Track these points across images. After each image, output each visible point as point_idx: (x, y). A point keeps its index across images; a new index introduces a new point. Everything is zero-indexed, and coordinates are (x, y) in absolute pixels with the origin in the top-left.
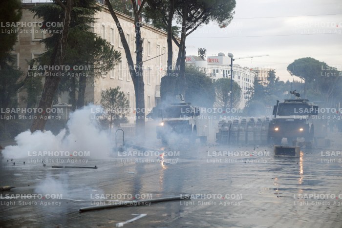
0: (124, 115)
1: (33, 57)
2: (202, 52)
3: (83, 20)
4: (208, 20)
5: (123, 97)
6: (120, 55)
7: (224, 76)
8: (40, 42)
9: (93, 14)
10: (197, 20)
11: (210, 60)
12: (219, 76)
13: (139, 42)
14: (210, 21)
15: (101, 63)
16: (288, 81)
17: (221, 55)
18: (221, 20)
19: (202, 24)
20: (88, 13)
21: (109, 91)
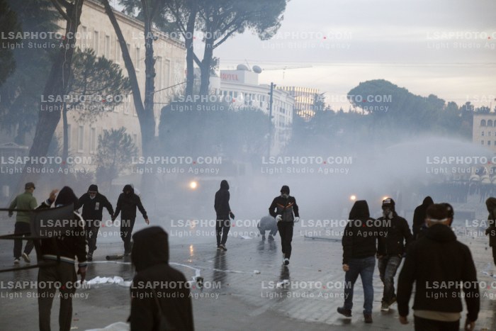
4: (243, 27)
5: (130, 143)
10: (227, 27)
13: (150, 61)
14: (246, 29)
16: (341, 110)
18: (262, 28)
19: (234, 33)
21: (110, 133)
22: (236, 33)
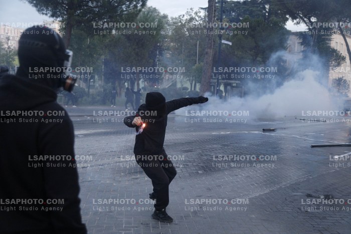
0: (345, 93)
1: (295, 60)
3: (324, 40)
5: (346, 82)
6: (345, 58)
8: (299, 52)
15: (333, 62)
20: (328, 35)
21: (338, 79)
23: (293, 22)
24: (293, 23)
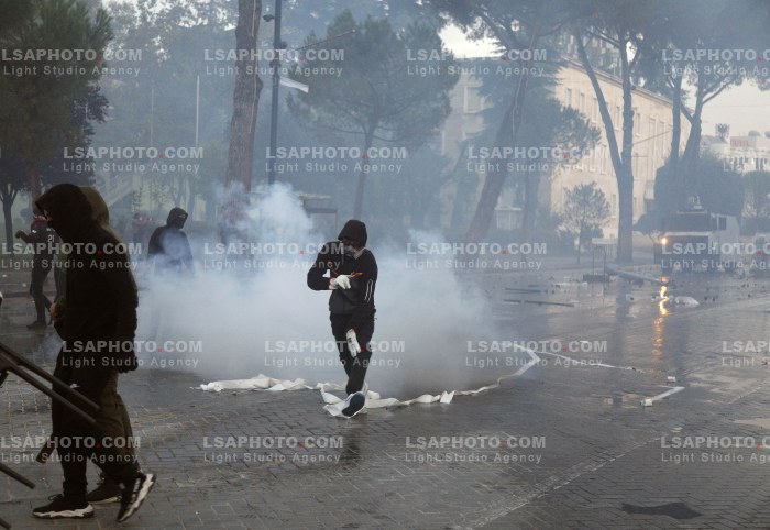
0: (598, 226)
1: (465, 138)
2: (723, 129)
3: (540, 83)
4: (741, 79)
5: (601, 198)
6: (599, 134)
7: (757, 167)
8: (476, 115)
9: (556, 72)
10: (722, 78)
11: (735, 143)
12: (750, 167)
13: (628, 114)
14: (745, 80)
15: (570, 145)
17: (753, 134)
19: (730, 85)
21: (580, 188)
22: (733, 86)
23: (465, 31)
24: (465, 36)
